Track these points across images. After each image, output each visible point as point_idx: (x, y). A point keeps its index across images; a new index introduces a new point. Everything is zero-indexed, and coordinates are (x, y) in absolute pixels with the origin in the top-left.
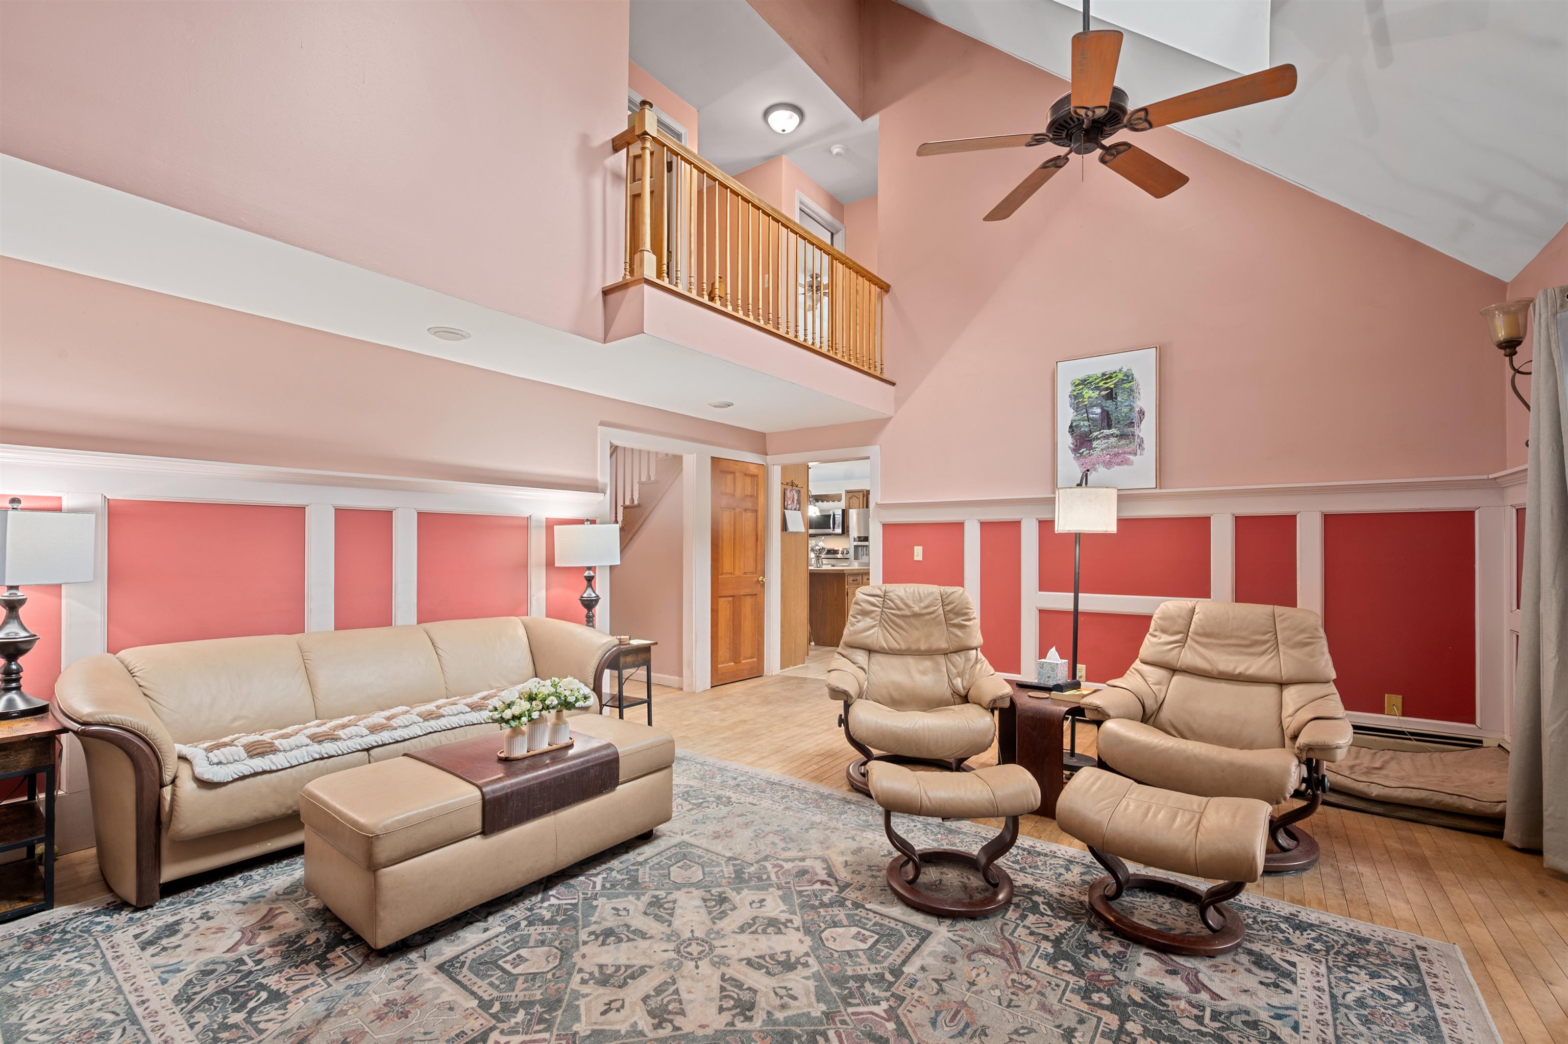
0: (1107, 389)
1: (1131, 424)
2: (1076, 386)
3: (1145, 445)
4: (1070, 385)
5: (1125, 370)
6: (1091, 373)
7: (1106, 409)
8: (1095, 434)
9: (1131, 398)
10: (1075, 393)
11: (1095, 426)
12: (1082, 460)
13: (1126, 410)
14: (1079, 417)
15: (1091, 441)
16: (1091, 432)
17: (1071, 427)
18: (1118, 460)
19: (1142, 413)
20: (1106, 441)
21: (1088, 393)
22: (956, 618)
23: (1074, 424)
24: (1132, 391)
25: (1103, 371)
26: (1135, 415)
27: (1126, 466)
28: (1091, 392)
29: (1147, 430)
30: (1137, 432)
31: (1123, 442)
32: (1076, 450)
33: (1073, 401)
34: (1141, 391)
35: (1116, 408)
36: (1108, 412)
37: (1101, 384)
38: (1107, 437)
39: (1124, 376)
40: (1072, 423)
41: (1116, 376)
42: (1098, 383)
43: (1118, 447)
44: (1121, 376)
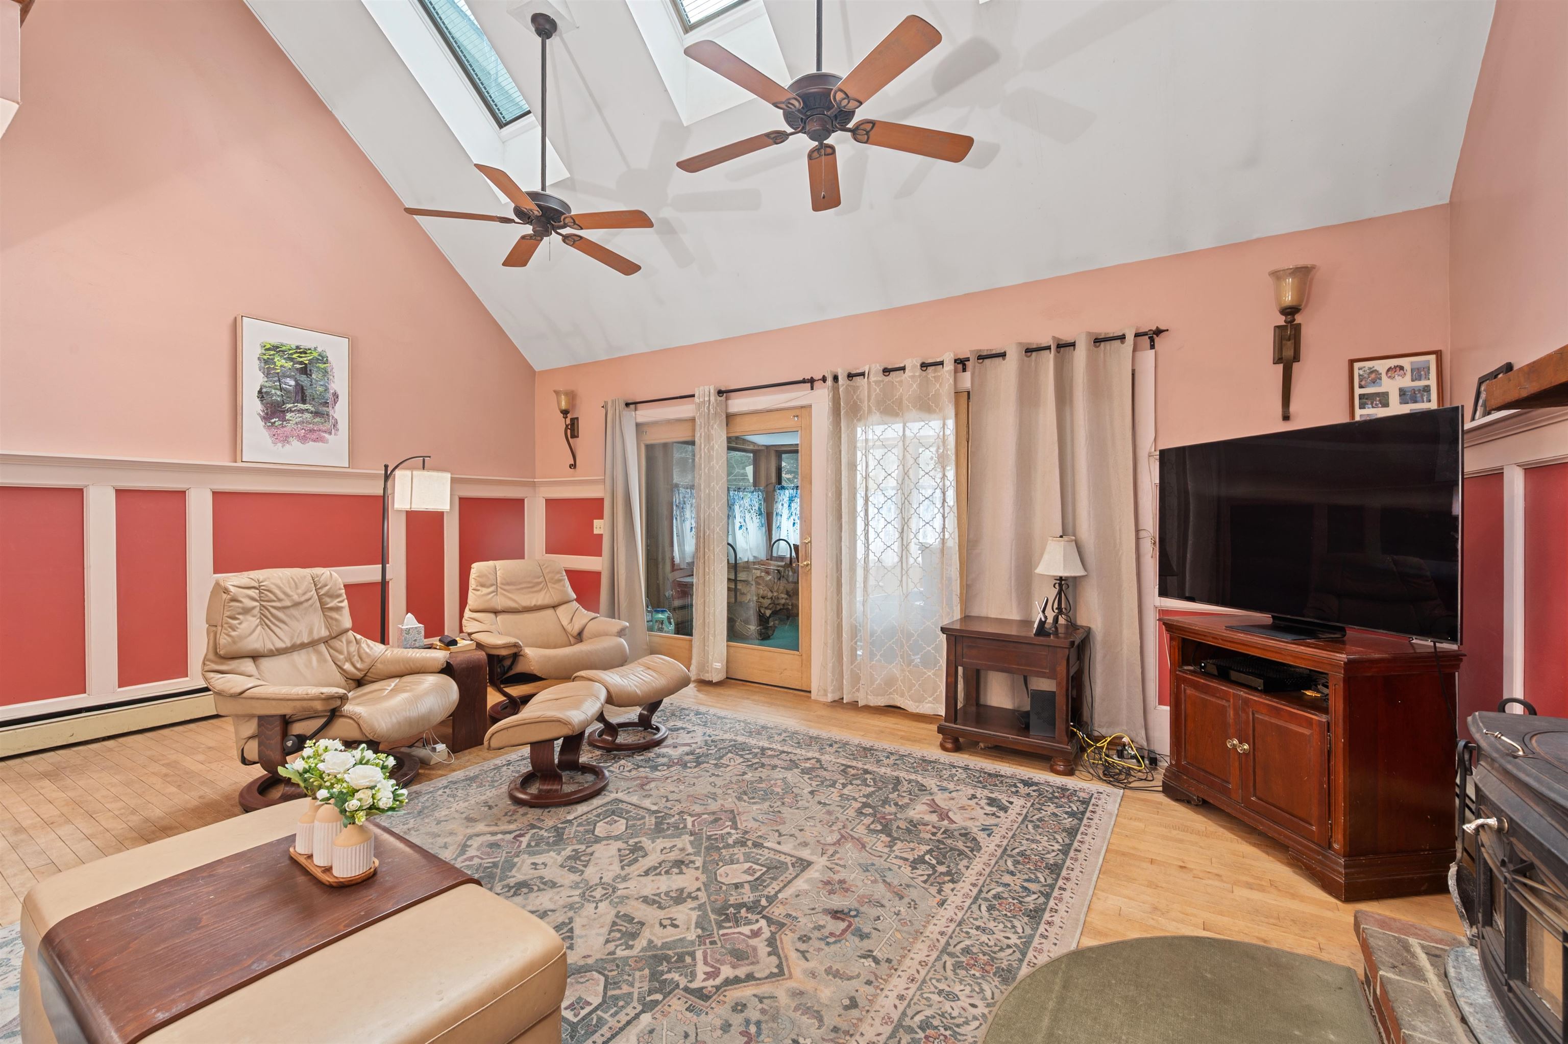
0: (301, 363)
1: (326, 404)
2: (266, 350)
3: (339, 426)
4: (259, 347)
5: (319, 350)
6: (285, 342)
7: (301, 383)
8: (289, 406)
9: (326, 379)
10: (265, 357)
11: (288, 397)
12: (274, 431)
13: (321, 389)
14: (270, 384)
15: (284, 412)
16: (284, 404)
17: (260, 392)
18: (314, 436)
19: (336, 396)
20: (300, 415)
21: (280, 362)
22: (331, 602)
23: (264, 390)
24: (326, 372)
25: (298, 344)
26: (329, 396)
27: (320, 444)
28: (284, 361)
29: (340, 411)
30: (331, 413)
31: (317, 419)
32: (267, 418)
33: (263, 365)
34: (335, 374)
35: (311, 385)
36: (302, 387)
37: (294, 356)
38: (301, 411)
39: (319, 355)
40: (261, 389)
41: (311, 353)
42: (292, 354)
43: (314, 423)
44: (315, 354)
